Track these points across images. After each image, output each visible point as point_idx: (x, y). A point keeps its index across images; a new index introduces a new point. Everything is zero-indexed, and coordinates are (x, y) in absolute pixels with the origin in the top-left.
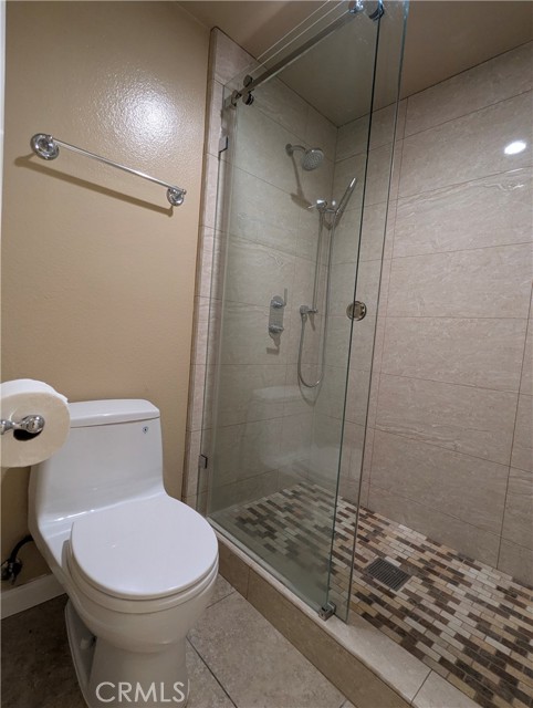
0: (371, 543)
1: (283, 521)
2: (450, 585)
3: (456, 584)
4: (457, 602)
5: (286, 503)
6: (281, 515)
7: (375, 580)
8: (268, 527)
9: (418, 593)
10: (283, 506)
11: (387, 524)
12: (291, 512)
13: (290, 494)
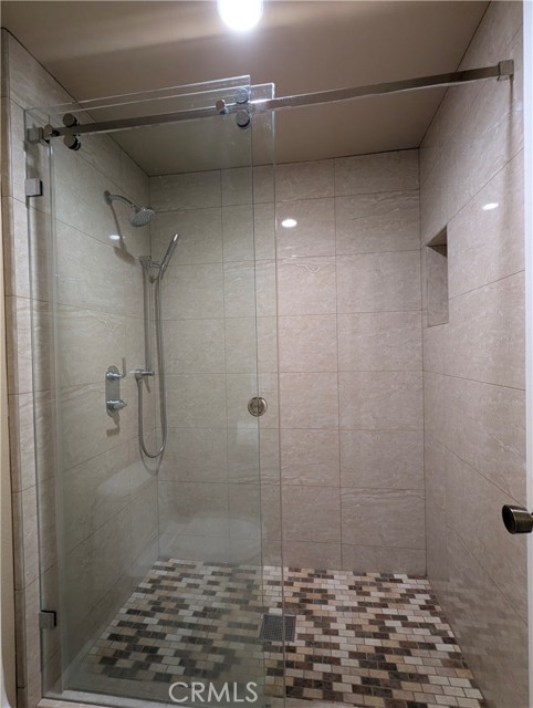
0: (251, 603)
1: (159, 629)
2: (324, 607)
3: (326, 603)
4: (334, 620)
5: (150, 602)
6: (152, 622)
7: (274, 643)
8: (146, 649)
9: (309, 632)
10: (149, 609)
11: (254, 572)
12: (161, 610)
13: (149, 586)
